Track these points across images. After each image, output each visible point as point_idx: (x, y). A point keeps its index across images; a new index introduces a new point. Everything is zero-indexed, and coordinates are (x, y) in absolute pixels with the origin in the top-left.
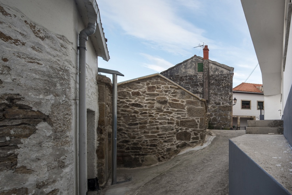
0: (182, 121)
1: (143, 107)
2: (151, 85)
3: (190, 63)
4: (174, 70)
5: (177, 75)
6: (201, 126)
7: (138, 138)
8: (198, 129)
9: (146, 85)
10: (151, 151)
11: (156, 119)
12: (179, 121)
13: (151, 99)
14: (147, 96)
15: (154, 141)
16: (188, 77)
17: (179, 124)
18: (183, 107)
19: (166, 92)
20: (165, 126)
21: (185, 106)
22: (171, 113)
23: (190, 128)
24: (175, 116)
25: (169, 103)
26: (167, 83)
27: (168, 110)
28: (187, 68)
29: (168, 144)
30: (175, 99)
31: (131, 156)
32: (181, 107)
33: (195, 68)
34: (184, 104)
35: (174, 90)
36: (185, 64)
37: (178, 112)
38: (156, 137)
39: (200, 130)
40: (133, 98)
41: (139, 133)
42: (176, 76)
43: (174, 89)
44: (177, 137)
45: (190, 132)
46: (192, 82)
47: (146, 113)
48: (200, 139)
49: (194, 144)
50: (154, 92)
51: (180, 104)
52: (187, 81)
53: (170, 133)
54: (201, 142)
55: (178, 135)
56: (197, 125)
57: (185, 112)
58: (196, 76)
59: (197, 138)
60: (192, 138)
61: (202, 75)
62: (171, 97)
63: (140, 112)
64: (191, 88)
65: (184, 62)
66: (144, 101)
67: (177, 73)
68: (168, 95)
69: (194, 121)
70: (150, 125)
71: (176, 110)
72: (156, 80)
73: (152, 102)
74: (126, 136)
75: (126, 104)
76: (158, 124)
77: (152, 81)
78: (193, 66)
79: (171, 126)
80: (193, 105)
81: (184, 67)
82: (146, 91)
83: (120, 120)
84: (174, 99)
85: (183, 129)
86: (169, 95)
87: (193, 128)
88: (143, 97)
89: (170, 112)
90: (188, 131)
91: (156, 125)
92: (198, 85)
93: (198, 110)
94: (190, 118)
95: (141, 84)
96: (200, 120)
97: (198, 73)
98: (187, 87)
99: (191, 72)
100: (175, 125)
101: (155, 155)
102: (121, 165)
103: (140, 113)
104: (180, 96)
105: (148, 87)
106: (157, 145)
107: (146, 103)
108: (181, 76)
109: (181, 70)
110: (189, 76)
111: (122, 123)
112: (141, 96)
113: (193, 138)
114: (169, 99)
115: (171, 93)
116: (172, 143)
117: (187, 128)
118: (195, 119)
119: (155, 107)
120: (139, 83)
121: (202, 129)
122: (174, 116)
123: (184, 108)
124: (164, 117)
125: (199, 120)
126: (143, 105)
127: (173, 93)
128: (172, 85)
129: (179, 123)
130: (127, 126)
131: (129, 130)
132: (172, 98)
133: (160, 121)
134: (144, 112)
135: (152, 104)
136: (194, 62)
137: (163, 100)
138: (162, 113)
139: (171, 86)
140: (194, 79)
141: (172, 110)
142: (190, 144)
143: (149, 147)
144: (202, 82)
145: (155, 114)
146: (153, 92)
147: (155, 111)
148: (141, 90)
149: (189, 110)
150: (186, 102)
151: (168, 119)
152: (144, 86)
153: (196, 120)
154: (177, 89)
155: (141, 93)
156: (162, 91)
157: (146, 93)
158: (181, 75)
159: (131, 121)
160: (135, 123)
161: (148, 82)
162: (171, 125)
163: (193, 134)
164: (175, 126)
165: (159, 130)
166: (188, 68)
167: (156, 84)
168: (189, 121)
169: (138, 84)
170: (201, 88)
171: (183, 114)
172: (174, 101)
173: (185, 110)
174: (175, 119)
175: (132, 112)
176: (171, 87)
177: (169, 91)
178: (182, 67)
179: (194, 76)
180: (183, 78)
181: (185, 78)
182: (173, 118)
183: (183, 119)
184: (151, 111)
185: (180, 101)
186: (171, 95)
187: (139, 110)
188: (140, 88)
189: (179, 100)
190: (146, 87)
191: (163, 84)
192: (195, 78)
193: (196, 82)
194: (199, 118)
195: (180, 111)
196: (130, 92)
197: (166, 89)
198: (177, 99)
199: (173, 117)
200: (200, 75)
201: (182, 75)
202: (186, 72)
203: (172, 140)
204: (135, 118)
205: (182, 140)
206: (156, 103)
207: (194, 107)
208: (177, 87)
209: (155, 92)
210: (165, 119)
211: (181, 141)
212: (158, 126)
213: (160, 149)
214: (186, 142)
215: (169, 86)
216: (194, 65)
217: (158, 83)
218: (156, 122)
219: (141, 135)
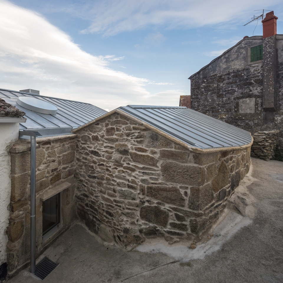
0: (151, 188)
1: (101, 156)
2: (110, 126)
3: (236, 52)
4: (208, 69)
5: (213, 74)
6: (192, 203)
7: (95, 196)
8: (186, 209)
9: (105, 127)
10: (107, 220)
11: (113, 177)
12: (146, 186)
13: (109, 146)
14: (105, 141)
15: (110, 208)
16: (232, 74)
17: (146, 192)
18: (153, 162)
19: (128, 135)
20: (123, 189)
21: (158, 161)
22: (133, 170)
23: (168, 203)
24: (140, 176)
25: (131, 154)
26: (128, 122)
27: (129, 166)
28: (230, 61)
29: (127, 221)
30: (141, 148)
31: (89, 215)
32: (150, 163)
33: (245, 58)
34: (157, 156)
35: (138, 133)
36: (227, 56)
37: (144, 170)
38: (112, 202)
39: (190, 212)
40: (93, 144)
41: (96, 190)
42: (212, 76)
43: (139, 131)
44: (141, 212)
45: (167, 211)
46: (240, 81)
47: (103, 165)
48: (189, 231)
49: (176, 238)
50: (113, 135)
51: (148, 156)
52: (231, 81)
53: (130, 204)
54: (193, 238)
55: (144, 210)
56: (184, 200)
57: (158, 172)
58: (247, 69)
59: (183, 227)
60: (171, 224)
61: (260, 65)
62: (134, 145)
63: (98, 162)
64: (236, 90)
65: (225, 54)
66: (102, 148)
67: (213, 73)
68: (130, 141)
69: (176, 190)
70: (107, 182)
71: (141, 166)
72: (116, 118)
73: (110, 150)
74: (86, 189)
75: (86, 151)
76: (116, 184)
77: (111, 120)
78: (242, 55)
79: (132, 193)
80: (173, 159)
81: (225, 60)
82: (105, 134)
83: (81, 169)
84: (139, 148)
85: (153, 203)
86: (132, 140)
87: (174, 204)
88: (101, 142)
89: (132, 168)
90: (162, 208)
91: (113, 185)
92: (251, 84)
93: (188, 169)
94: (166, 184)
95: (100, 126)
96: (191, 192)
97: (252, 63)
98: (230, 89)
99: (238, 65)
100: (138, 192)
101: (110, 229)
102: (84, 220)
103: (98, 164)
104: (149, 142)
105: (107, 129)
106: (113, 215)
107: (104, 152)
108: (220, 75)
109: (220, 67)
110: (234, 73)
111: (83, 173)
112: (100, 141)
113: (174, 225)
114: (132, 147)
115: (135, 138)
116: (133, 220)
117: (160, 201)
118: (178, 187)
119: (112, 159)
120: (98, 124)
121: (196, 212)
122: (137, 176)
123: (155, 165)
124: (123, 176)
125: (189, 191)
126: (101, 154)
127: (137, 138)
128: (136, 124)
129: (146, 189)
130: (87, 178)
131: (88, 183)
132: (136, 145)
133: (118, 181)
134: (102, 163)
135: (109, 153)
136: (242, 48)
137: (123, 148)
138: (122, 169)
139: (134, 126)
140: (243, 74)
141: (135, 166)
142: (167, 235)
143: (105, 214)
144: (260, 77)
145: (113, 169)
146: (112, 137)
147: (113, 164)
148: (100, 133)
149: (166, 169)
150: (161, 153)
151: (128, 180)
152: (103, 128)
153: (181, 190)
154: (144, 130)
155: (100, 138)
156: (123, 134)
157: (104, 137)
158: (220, 73)
159: (90, 172)
160: (93, 175)
161: (107, 122)
162: (133, 191)
163: (174, 216)
164: (139, 194)
165: (116, 194)
166: (232, 60)
167: (115, 124)
168: (165, 190)
169: (98, 126)
170: (258, 88)
171: (153, 174)
172: (139, 151)
173: (157, 167)
174: (138, 182)
175: (91, 161)
176: (134, 128)
177: (132, 134)
178: (221, 61)
179: (244, 70)
180: (223, 77)
181: (226, 77)
182: (136, 180)
183: (152, 183)
184: (108, 163)
185: (149, 152)
186: (134, 141)
187: (97, 160)
188: (99, 132)
189: (147, 149)
190: (105, 129)
191: (123, 124)
192: (245, 73)
193: (247, 79)
194: (190, 187)
195: (147, 169)
196: (91, 136)
197: (127, 132)
198: (144, 147)
199: (135, 178)
200: (256, 67)
201: (222, 73)
202: (228, 68)
203: (133, 216)
204: (93, 170)
205: (150, 221)
206: (115, 153)
207: (178, 163)
208: (143, 128)
209: (115, 137)
210: (124, 178)
211: (147, 222)
212: (115, 187)
213: (117, 223)
214: (158, 228)
215: (132, 126)
216: (244, 52)
217: (117, 122)
218: (113, 180)
219: (97, 194)
